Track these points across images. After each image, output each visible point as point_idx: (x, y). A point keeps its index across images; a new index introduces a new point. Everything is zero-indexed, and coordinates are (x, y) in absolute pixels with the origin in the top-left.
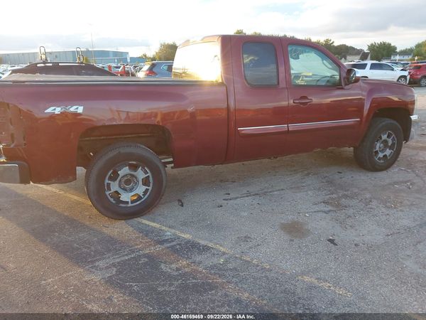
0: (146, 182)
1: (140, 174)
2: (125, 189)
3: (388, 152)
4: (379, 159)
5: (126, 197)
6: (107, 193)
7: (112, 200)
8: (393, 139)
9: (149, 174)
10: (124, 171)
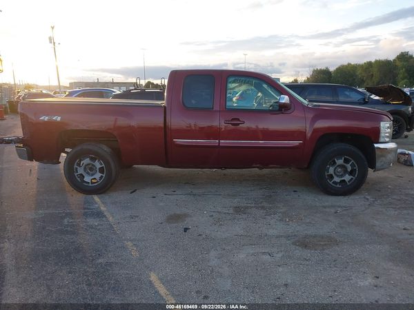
0: (101, 170)
1: (98, 165)
2: (88, 173)
3: (347, 178)
4: (335, 183)
5: (87, 179)
6: (76, 174)
7: (79, 179)
8: (352, 165)
9: (103, 165)
10: (87, 161)
